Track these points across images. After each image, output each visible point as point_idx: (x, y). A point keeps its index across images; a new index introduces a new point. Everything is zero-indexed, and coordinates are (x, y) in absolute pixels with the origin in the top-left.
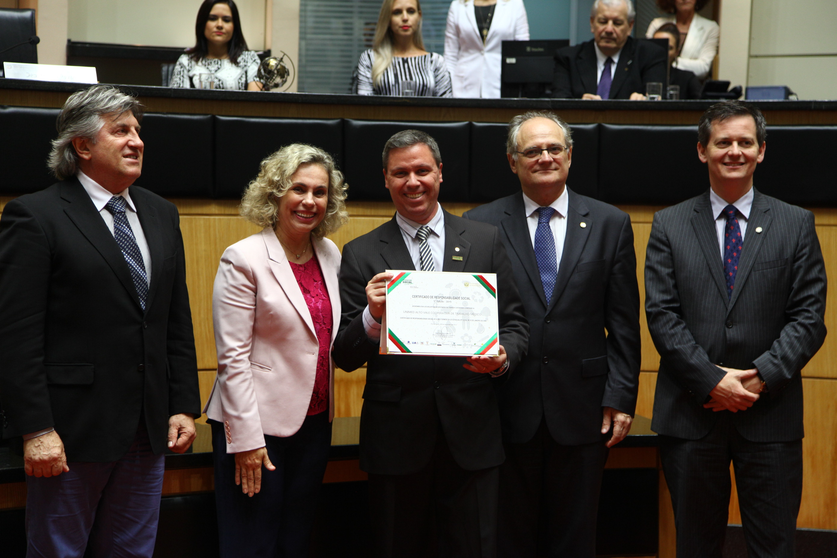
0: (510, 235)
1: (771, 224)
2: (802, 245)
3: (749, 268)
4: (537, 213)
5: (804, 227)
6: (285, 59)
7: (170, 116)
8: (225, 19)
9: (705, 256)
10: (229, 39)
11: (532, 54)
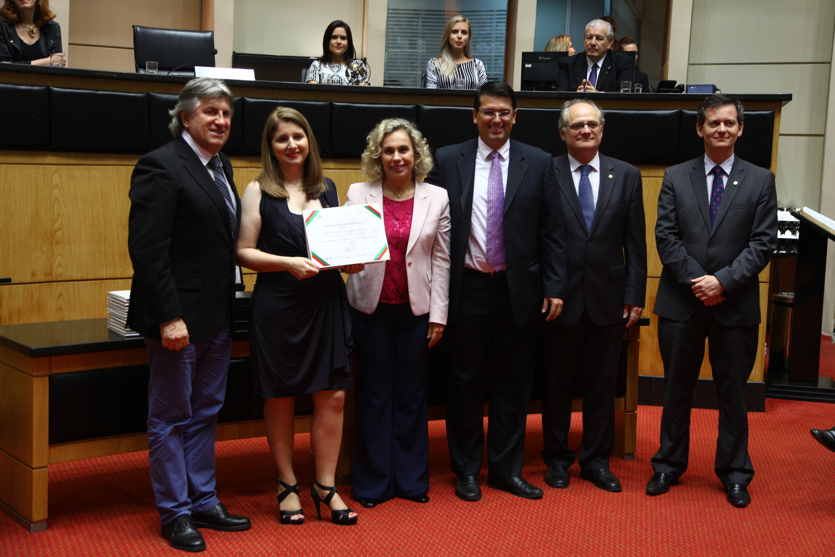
1: (744, 180)
2: (764, 195)
3: (726, 209)
4: (580, 169)
5: (767, 183)
8: (342, 38)
10: (344, 51)
11: (542, 61)
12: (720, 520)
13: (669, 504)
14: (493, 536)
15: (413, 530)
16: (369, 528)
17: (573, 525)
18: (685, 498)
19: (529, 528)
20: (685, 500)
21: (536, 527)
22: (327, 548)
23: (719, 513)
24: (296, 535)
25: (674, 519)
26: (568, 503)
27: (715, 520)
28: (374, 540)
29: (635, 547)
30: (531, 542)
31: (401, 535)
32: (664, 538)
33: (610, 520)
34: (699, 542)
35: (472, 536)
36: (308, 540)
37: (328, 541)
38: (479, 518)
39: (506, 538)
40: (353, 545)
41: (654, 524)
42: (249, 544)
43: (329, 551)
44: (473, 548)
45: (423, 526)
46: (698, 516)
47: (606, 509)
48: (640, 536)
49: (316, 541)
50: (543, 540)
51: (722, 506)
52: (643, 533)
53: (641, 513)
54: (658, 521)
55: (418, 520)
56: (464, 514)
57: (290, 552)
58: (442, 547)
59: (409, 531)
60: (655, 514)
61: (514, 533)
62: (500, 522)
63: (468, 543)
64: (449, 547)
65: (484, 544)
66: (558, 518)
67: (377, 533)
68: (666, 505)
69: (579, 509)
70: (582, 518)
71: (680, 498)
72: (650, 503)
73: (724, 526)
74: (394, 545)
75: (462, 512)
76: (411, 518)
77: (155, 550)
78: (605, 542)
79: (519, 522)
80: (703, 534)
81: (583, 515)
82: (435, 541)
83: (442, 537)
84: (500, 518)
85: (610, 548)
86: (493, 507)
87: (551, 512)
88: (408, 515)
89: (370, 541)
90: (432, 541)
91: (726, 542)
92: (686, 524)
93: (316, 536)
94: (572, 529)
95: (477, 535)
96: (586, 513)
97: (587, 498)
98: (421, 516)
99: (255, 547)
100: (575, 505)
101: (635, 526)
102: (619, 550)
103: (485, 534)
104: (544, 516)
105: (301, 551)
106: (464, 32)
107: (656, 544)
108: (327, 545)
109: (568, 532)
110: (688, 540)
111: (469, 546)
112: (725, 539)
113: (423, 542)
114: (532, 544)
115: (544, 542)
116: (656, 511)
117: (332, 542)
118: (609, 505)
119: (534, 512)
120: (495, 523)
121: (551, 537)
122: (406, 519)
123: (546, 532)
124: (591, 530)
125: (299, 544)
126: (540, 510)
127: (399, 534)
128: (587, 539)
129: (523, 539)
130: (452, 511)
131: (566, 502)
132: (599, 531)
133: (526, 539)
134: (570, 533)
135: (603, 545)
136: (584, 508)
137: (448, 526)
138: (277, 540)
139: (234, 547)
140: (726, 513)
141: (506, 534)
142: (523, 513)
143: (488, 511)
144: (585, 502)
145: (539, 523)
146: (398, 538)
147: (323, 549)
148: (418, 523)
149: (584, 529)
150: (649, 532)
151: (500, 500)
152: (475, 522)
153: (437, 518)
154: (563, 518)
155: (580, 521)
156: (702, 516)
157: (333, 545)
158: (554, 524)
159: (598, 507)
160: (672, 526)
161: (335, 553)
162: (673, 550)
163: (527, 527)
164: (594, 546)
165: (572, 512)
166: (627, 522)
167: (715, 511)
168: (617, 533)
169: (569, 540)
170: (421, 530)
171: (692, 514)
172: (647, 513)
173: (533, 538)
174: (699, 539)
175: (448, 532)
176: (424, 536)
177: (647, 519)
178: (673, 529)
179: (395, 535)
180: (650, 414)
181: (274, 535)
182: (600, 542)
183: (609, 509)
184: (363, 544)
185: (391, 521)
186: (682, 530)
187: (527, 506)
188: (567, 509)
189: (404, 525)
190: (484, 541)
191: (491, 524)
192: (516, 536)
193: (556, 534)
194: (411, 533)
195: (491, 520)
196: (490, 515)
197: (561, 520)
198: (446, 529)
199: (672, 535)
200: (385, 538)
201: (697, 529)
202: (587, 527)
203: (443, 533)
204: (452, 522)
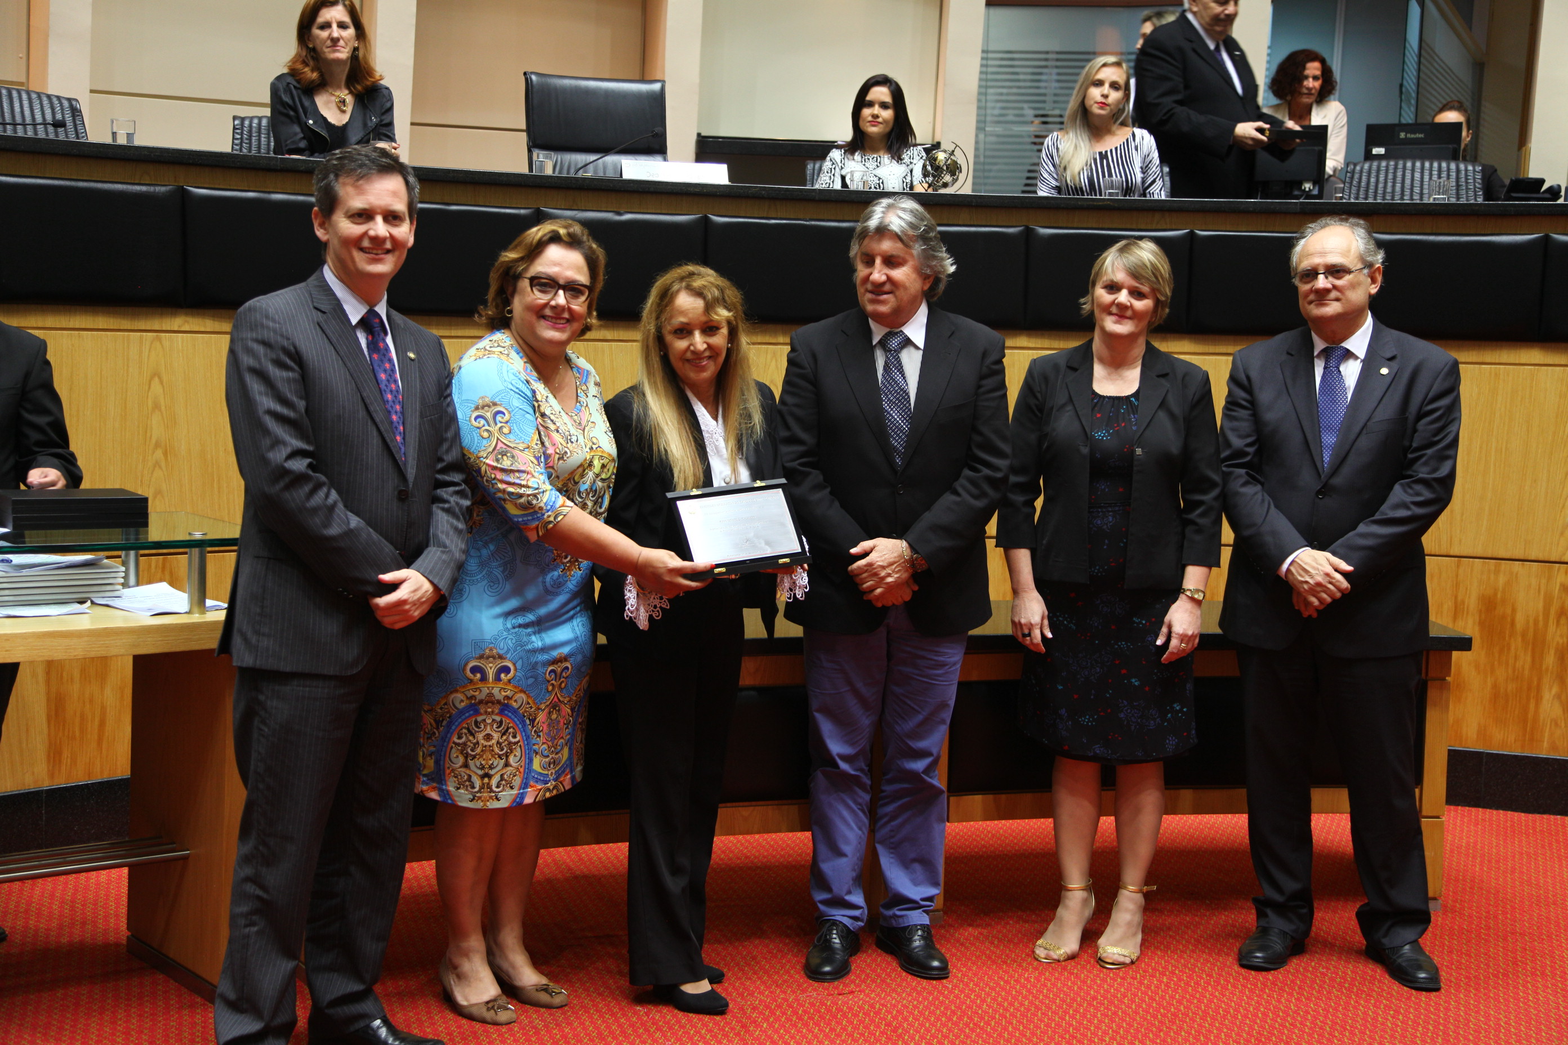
6: (957, 152)
7: (813, 223)
8: (884, 106)
10: (888, 130)
13: (1505, 1000)
15: (996, 1023)
17: (1307, 1030)
19: (1220, 1030)
20: (1538, 994)
21: (1233, 1030)
24: (777, 1019)
25: (1513, 1030)
26: (1300, 988)
31: (972, 1030)
33: (1382, 1024)
35: (1107, 1039)
36: (799, 1031)
37: (836, 1035)
38: (1123, 1007)
41: (1471, 1037)
42: (692, 1032)
45: (1016, 1017)
47: (1375, 1003)
49: (813, 1032)
53: (1445, 1014)
54: (1481, 1033)
55: (1006, 1004)
56: (1094, 998)
59: (988, 1024)
60: (1476, 1018)
61: (1191, 1039)
62: (1164, 1016)
66: (1279, 1016)
67: (927, 1025)
68: (1499, 1002)
69: (1321, 1000)
70: (1326, 1017)
71: (1528, 988)
72: (1465, 996)
75: (1092, 993)
76: (994, 999)
81: (1328, 1011)
84: (1164, 1009)
86: (1153, 988)
87: (1266, 1003)
88: (988, 995)
89: (914, 1039)
93: (814, 1024)
96: (1336, 1009)
97: (1338, 980)
98: (1012, 998)
100: (1315, 993)
103: (1134, 1037)
104: (1252, 1010)
106: (1114, 86)
116: (1477, 1012)
117: (843, 1038)
118: (1383, 996)
120: (1155, 1017)
122: (983, 1001)
127: (970, 1030)
130: (1073, 990)
136: (1331, 1000)
137: (1063, 1019)
142: (1211, 1001)
143: (1142, 993)
144: (1334, 987)
145: (1241, 1022)
146: (967, 1037)
148: (1006, 1010)
151: (1165, 975)
152: (1115, 1013)
153: (1043, 1003)
154: (1288, 1015)
155: (1323, 1022)
165: (1306, 1005)
166: (1417, 1030)
170: (1012, 1024)
175: (1063, 1030)
176: (1017, 1035)
177: (1459, 1027)
179: (962, 1030)
181: (737, 1017)
183: (1381, 1002)
185: (955, 1003)
187: (1219, 988)
188: (1297, 999)
189: (980, 1012)
191: (1145, 1019)
194: (991, 1029)
196: (1145, 1001)
197: (1284, 1019)
198: (1058, 1025)
200: (943, 1036)
202: (1337, 1035)
203: (1053, 1031)
204: (1071, 1012)
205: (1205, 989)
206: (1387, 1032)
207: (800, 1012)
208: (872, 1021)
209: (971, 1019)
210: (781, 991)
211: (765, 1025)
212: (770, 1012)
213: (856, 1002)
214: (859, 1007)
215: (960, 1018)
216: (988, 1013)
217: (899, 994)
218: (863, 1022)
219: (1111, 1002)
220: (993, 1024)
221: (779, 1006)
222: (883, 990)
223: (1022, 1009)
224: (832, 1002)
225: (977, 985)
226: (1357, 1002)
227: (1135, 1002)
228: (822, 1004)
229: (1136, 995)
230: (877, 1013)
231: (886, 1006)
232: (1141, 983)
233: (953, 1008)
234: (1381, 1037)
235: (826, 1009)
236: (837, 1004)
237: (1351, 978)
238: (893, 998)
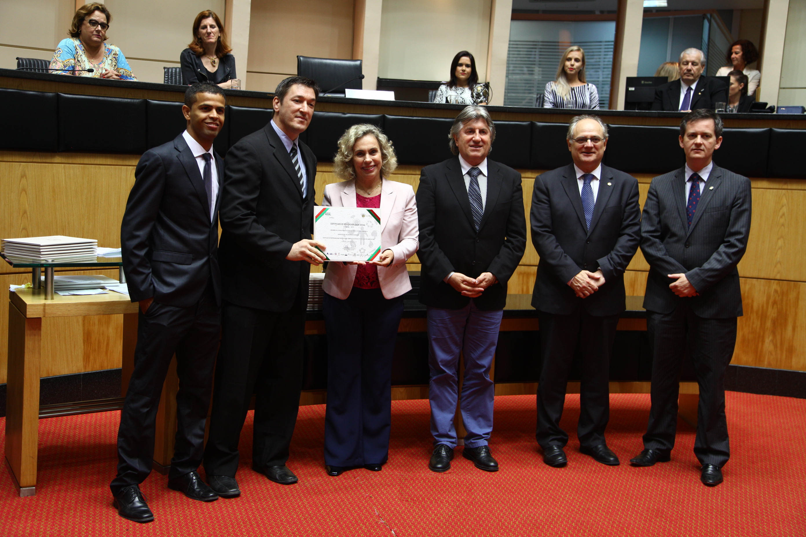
0: (566, 189)
1: (720, 185)
2: (738, 198)
3: (702, 211)
4: (583, 177)
5: (741, 187)
7: (433, 119)
8: (467, 66)
9: (676, 203)
10: (468, 77)
11: (644, 85)
12: (797, 497)
13: (749, 479)
14: (586, 498)
15: (516, 488)
16: (479, 483)
17: (659, 493)
18: (764, 476)
19: (619, 492)
20: (764, 477)
22: (442, 498)
23: (795, 490)
24: (417, 485)
25: (753, 493)
26: (655, 473)
27: (792, 497)
28: (483, 494)
29: (716, 516)
30: (621, 505)
31: (506, 491)
32: (743, 510)
34: (776, 516)
35: (568, 496)
36: (426, 490)
39: (599, 500)
40: (464, 497)
41: (734, 497)
42: (377, 490)
43: (443, 500)
44: (569, 507)
45: (526, 485)
46: (776, 492)
47: (690, 481)
48: (721, 506)
49: (433, 491)
50: (631, 504)
51: (799, 485)
52: (723, 504)
54: (738, 495)
55: (521, 479)
56: (561, 477)
57: (411, 499)
58: (542, 504)
59: (513, 488)
61: (606, 496)
62: (593, 485)
63: (565, 502)
64: (548, 504)
65: (578, 504)
66: (646, 486)
67: (485, 488)
68: (746, 481)
70: (667, 487)
71: (759, 475)
72: (731, 478)
73: (800, 503)
74: (499, 499)
75: (560, 474)
76: (515, 477)
77: (301, 489)
78: (688, 509)
79: (610, 487)
80: (780, 509)
81: (668, 484)
82: (535, 499)
83: (542, 495)
84: (593, 482)
85: (693, 516)
88: (512, 475)
89: (479, 495)
90: (533, 498)
91: (801, 517)
92: (764, 498)
93: (433, 487)
94: (658, 496)
95: (573, 496)
96: (671, 483)
97: (673, 470)
99: (382, 492)
100: (662, 475)
101: (716, 497)
102: (701, 517)
104: (633, 483)
105: (420, 499)
106: (577, 60)
107: (736, 515)
108: (442, 495)
109: (654, 499)
110: (766, 513)
111: (565, 505)
112: (801, 514)
113: (525, 499)
114: (622, 507)
115: (633, 506)
117: (447, 493)
119: (624, 479)
121: (639, 502)
122: (510, 478)
123: (634, 497)
124: (676, 498)
125: (418, 493)
126: (630, 478)
128: (672, 506)
129: (613, 502)
131: (653, 471)
132: (683, 500)
133: (617, 502)
134: (656, 499)
135: (686, 512)
136: (669, 479)
137: (547, 486)
138: (400, 488)
139: (365, 491)
140: (802, 491)
141: (598, 496)
142: (615, 479)
144: (671, 473)
145: (629, 489)
146: (504, 494)
147: (439, 498)
148: (521, 482)
149: (669, 497)
150: (729, 503)
152: (571, 484)
153: (538, 479)
154: (650, 486)
155: (666, 489)
156: (779, 492)
157: (447, 495)
158: (642, 491)
159: (683, 478)
160: (751, 500)
161: (448, 502)
162: (751, 521)
163: (618, 492)
164: (677, 512)
166: (709, 493)
167: (793, 489)
168: (699, 502)
169: (655, 506)
170: (524, 488)
171: (770, 490)
172: (728, 487)
173: (622, 502)
174: (776, 513)
177: (728, 492)
178: (752, 503)
180: (734, 399)
181: (398, 483)
182: (684, 509)
183: (692, 480)
184: (473, 496)
186: (760, 504)
187: (618, 473)
189: (509, 483)
190: (579, 501)
191: (585, 487)
192: (607, 499)
193: (643, 500)
194: (514, 490)
195: (586, 484)
197: (648, 488)
198: (545, 489)
199: (750, 508)
200: (492, 493)
201: (774, 504)
202: (672, 495)
203: (543, 492)
204: (551, 483)
205: (612, 473)
206: (695, 494)
207: (427, 482)
208: (460, 486)
209: (505, 486)
210: (418, 472)
211: (411, 487)
212: (413, 481)
213: (452, 477)
214: (453, 479)
215: (500, 486)
216: (513, 483)
217: (472, 474)
218: (456, 487)
219: (569, 479)
220: (515, 488)
221: (417, 479)
222: (464, 472)
223: (528, 482)
224: (441, 477)
225: (507, 470)
226: (681, 480)
227: (580, 479)
228: (437, 478)
229: (580, 476)
230: (462, 482)
231: (466, 479)
232: (582, 470)
233: (497, 481)
234: (693, 496)
235: (438, 480)
236: (444, 478)
237: (679, 469)
238: (469, 476)
